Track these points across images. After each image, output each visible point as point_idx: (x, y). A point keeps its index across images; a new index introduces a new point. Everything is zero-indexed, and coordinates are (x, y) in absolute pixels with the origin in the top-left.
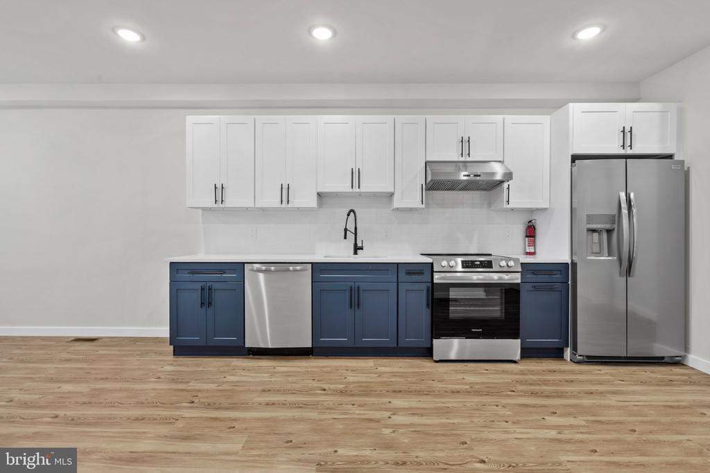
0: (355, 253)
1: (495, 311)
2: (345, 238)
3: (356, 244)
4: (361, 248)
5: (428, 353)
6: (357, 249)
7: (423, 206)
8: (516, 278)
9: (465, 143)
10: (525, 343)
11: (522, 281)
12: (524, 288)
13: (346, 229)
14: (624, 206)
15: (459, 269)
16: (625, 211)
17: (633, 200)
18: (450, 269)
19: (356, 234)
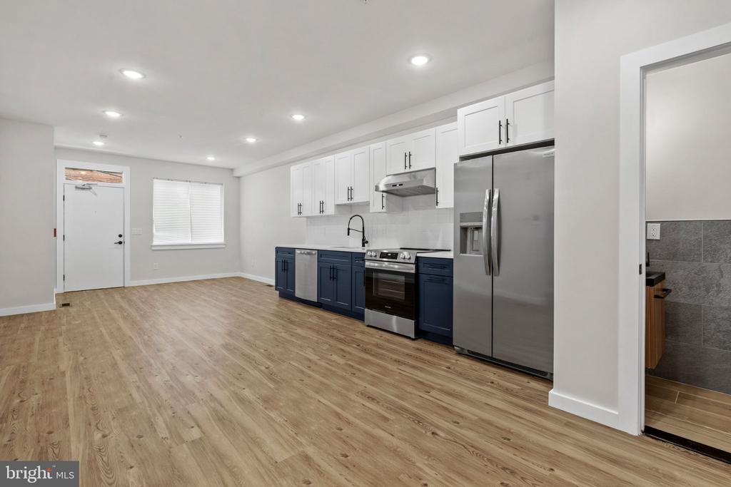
0: (363, 246)
1: (400, 295)
2: (348, 234)
3: (363, 240)
4: (367, 242)
5: (360, 317)
6: (364, 242)
7: (384, 210)
9: (407, 158)
10: (424, 327)
11: (420, 272)
12: (423, 277)
13: (349, 229)
14: (486, 203)
15: (378, 258)
16: (486, 209)
17: (496, 197)
18: (373, 258)
19: (363, 232)
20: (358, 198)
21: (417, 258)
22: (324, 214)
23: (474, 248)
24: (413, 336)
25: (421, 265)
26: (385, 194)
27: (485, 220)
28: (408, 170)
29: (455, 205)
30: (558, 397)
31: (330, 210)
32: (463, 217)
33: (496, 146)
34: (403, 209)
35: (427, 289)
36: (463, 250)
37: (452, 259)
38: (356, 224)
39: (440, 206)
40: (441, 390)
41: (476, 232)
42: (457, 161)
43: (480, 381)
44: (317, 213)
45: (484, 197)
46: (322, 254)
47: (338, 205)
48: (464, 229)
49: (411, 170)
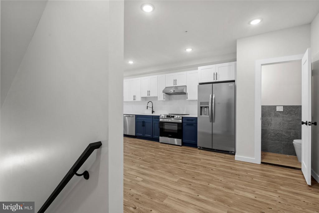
2: (147, 109)
3: (152, 111)
4: (154, 112)
5: (158, 140)
6: (153, 112)
7: (165, 100)
8: (180, 121)
9: (175, 81)
10: (184, 141)
11: (183, 122)
12: (184, 124)
13: (147, 107)
14: (210, 99)
15: (166, 117)
16: (210, 101)
17: (214, 97)
18: (164, 118)
19: (152, 108)
20: (152, 95)
21: (182, 117)
22: (135, 100)
23: (205, 114)
24: (181, 145)
25: (183, 120)
26: (165, 94)
27: (210, 105)
28: (175, 86)
29: (198, 99)
30: (238, 157)
31: (138, 99)
32: (201, 103)
33: (212, 81)
34: (170, 99)
35: (186, 128)
36: (201, 114)
37: (197, 118)
38: (150, 105)
39: (188, 99)
40: (203, 159)
41: (205, 108)
42: (198, 84)
43: (212, 156)
44: (132, 100)
45: (210, 97)
46: (137, 116)
47: (142, 97)
48: (201, 107)
49: (176, 86)
